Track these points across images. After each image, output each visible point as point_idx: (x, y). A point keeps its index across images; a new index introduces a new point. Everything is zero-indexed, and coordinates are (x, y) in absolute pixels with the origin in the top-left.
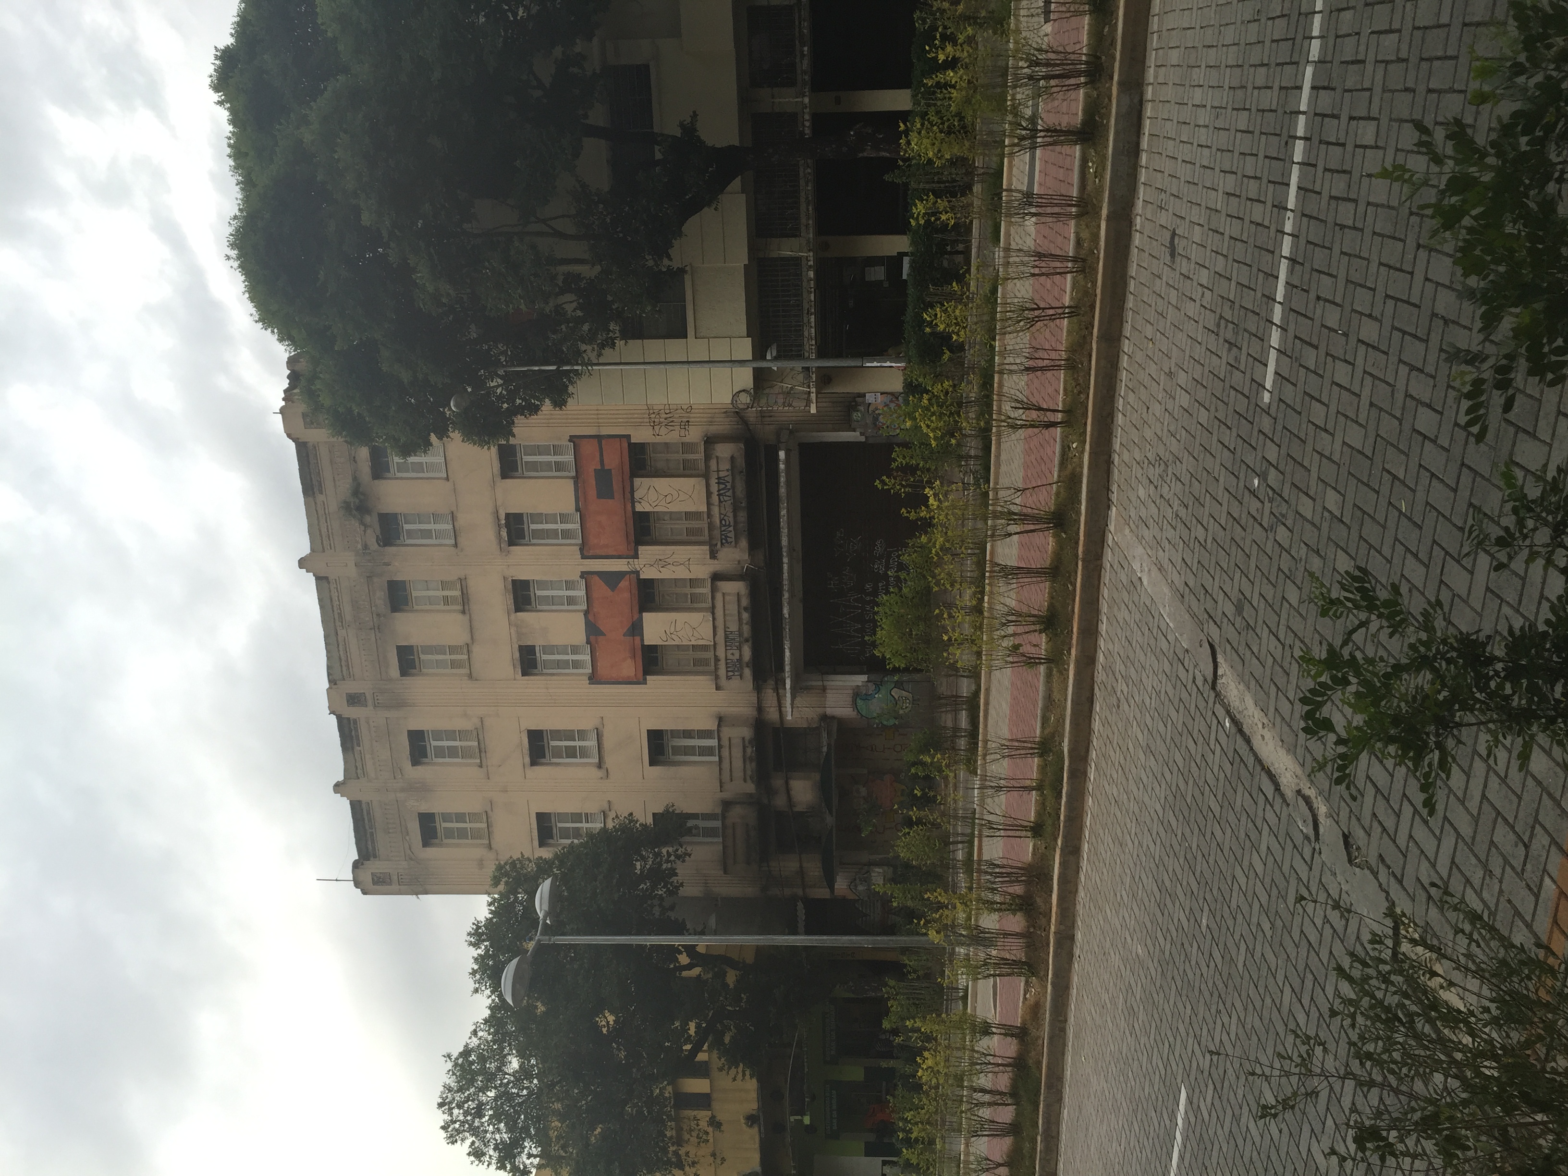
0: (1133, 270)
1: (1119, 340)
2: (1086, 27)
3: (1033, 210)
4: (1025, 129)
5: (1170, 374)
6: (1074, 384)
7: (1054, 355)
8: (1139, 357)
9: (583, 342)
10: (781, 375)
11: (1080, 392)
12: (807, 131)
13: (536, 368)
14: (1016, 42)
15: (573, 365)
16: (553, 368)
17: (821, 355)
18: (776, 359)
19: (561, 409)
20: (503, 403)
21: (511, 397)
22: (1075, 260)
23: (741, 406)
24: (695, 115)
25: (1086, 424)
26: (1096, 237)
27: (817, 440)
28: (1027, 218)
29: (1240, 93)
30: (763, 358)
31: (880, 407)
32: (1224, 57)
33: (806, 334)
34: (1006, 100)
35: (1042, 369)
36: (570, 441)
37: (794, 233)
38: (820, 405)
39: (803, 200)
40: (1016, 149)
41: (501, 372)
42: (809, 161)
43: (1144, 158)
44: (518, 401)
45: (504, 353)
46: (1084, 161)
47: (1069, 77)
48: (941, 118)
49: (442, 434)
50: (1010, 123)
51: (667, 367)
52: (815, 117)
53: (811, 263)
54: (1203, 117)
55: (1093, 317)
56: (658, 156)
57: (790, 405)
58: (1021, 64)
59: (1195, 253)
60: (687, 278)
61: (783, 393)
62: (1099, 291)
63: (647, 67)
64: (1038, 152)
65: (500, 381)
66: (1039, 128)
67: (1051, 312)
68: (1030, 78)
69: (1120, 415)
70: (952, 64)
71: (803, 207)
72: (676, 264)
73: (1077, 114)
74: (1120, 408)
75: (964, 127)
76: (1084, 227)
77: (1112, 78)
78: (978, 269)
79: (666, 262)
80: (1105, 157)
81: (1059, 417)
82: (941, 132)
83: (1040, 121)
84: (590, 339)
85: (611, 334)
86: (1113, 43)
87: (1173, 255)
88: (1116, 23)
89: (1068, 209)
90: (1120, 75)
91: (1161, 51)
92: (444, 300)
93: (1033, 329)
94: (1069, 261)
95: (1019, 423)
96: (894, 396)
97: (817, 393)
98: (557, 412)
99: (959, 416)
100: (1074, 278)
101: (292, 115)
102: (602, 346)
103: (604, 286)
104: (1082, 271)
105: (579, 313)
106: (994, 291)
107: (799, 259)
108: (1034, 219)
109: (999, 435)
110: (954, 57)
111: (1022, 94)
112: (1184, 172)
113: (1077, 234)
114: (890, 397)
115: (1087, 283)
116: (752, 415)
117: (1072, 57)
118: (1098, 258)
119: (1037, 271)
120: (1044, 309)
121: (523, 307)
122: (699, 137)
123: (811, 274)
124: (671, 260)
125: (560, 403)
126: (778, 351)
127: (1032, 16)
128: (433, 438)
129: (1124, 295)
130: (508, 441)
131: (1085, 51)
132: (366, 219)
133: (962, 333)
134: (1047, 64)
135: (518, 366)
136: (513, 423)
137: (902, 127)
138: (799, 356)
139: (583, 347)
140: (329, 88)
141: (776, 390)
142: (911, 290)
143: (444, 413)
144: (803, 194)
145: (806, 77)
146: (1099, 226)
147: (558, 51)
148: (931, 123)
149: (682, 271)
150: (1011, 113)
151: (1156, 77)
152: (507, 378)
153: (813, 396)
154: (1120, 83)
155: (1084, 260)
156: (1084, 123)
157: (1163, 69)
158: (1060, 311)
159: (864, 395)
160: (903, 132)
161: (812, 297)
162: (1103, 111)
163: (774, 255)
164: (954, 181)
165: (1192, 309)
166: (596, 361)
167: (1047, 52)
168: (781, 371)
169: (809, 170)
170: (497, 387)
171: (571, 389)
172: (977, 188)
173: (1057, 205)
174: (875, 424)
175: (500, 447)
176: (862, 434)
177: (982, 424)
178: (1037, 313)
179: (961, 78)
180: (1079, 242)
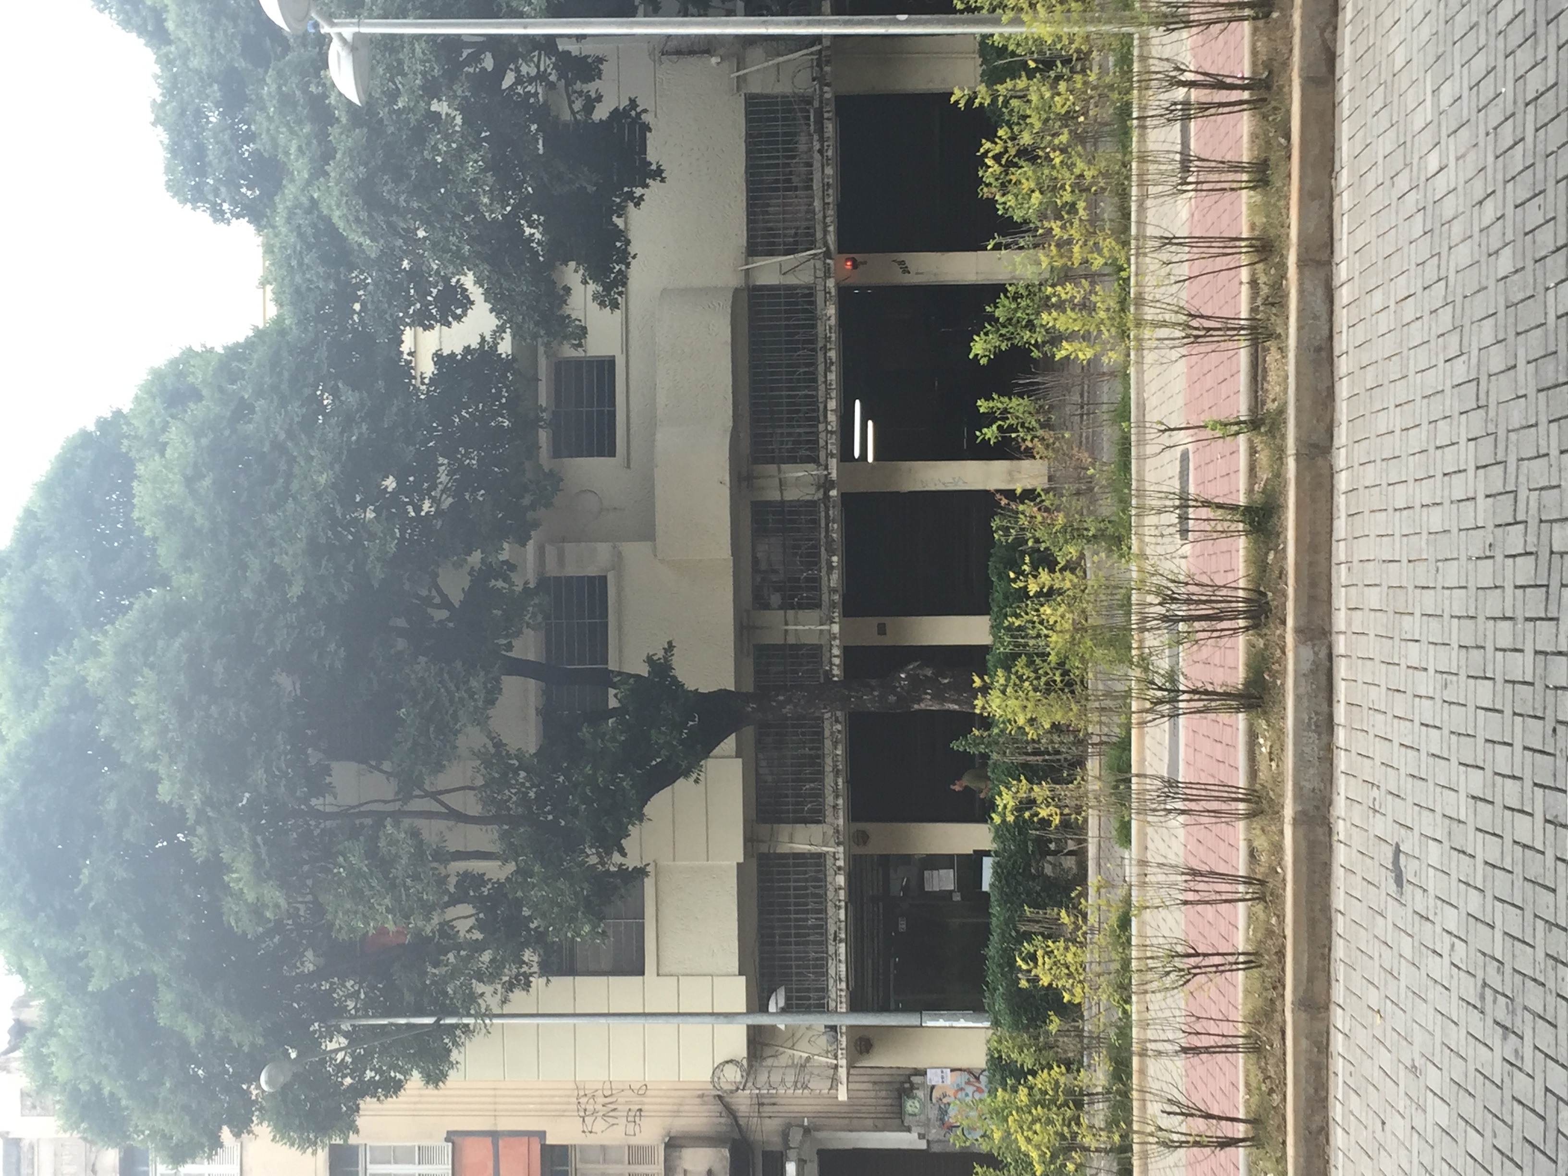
0: (1339, 900)
1: (1327, 1008)
2: (1242, 552)
3: (1180, 805)
4: (1160, 689)
5: (1413, 1069)
6: (1261, 1076)
7: (1227, 1028)
8: (1362, 1037)
9: (480, 980)
10: (792, 1037)
11: (1271, 1091)
12: (836, 671)
13: (402, 1021)
14: (1141, 570)
15: (462, 1016)
16: (429, 1020)
17: (855, 1006)
18: (784, 1011)
19: (437, 1087)
20: (344, 1076)
21: (359, 1065)
22: (1249, 881)
23: (726, 1087)
24: (670, 646)
25: (1284, 1143)
26: (1277, 849)
27: (850, 1146)
28: (1171, 816)
29: (1476, 654)
30: (763, 1009)
31: (951, 1092)
32: (1447, 602)
33: (832, 971)
34: (1130, 648)
35: (1207, 1050)
36: (447, 1140)
37: (816, 817)
38: (851, 1086)
39: (828, 769)
40: (1150, 717)
41: (346, 1026)
42: (839, 713)
43: (1341, 737)
44: (369, 1074)
45: (355, 995)
46: (1252, 736)
47: (1221, 619)
48: (1036, 671)
49: (241, 1127)
50: (1139, 680)
51: (611, 1021)
52: (847, 651)
53: (841, 863)
54: (1425, 684)
55: (1283, 970)
56: (613, 703)
57: (805, 1087)
58: (1150, 599)
59: (1432, 880)
60: (649, 883)
61: (793, 1066)
62: (1289, 931)
63: (603, 579)
64: (1182, 720)
65: (344, 1042)
66: (1182, 688)
67: (1217, 960)
68: (1165, 618)
69: (1339, 1131)
70: (1048, 595)
71: (829, 779)
72: (631, 862)
73: (1236, 668)
74: (1339, 1119)
75: (1070, 684)
76: (1258, 832)
77: (1284, 622)
78: (1098, 891)
79: (617, 858)
80: (1282, 731)
81: (1240, 1130)
82: (1036, 690)
83: (1182, 679)
84: (490, 976)
85: (525, 968)
86: (1282, 574)
87: (1399, 880)
88: (1284, 550)
89: (1234, 805)
90: (1296, 618)
91: (1353, 590)
92: (268, 914)
93: (1191, 986)
94: (1238, 883)
95: (1175, 1137)
96: (973, 1074)
97: (850, 1066)
98: (431, 1090)
99: (1078, 1124)
100: (1249, 908)
101: (76, 642)
102: (510, 987)
103: (519, 894)
104: (1261, 898)
105: (478, 935)
106: (1125, 923)
107: (821, 856)
108: (1182, 818)
109: (1145, 1156)
110: (1051, 588)
111: (1151, 640)
112: (1406, 761)
113: (1249, 841)
114: (966, 1076)
115: (1269, 916)
116: (743, 1102)
117: (1224, 592)
118: (1284, 880)
119: (1191, 896)
120: (1206, 955)
121: (390, 926)
122: (674, 678)
123: (841, 880)
124: (624, 854)
125: (435, 1078)
126: (788, 998)
127: (1162, 536)
128: (226, 1134)
129: (1329, 938)
130: (346, 1140)
131: (1242, 584)
132: (165, 792)
133: (1078, 990)
134: (1188, 601)
135: (374, 1016)
136: (358, 1109)
137: (978, 682)
138: (821, 1008)
139: (479, 988)
140: (136, 606)
141: (783, 1060)
142: (995, 909)
143: (248, 1092)
144: (829, 761)
145: (836, 597)
146: (1282, 832)
147: (476, 557)
148: (1020, 678)
149: (641, 872)
150: (1139, 666)
151: (1349, 623)
152: (354, 1037)
153: (843, 1072)
154: (1298, 631)
155: (1262, 883)
156: (1248, 683)
157: (1359, 612)
158: (1231, 959)
159: (923, 1073)
160: (980, 689)
161: (842, 917)
162: (1276, 667)
163: (785, 848)
164: (1058, 752)
165: (1438, 968)
166: (499, 1012)
167: (1187, 584)
168: (792, 1032)
169: (839, 727)
170: (336, 1051)
171: (455, 1055)
172: (1093, 765)
173: (1217, 799)
174: (942, 1120)
175: (333, 1149)
176: (921, 1136)
177: (1116, 1138)
178: (1192, 961)
179: (1063, 616)
180: (1252, 854)
